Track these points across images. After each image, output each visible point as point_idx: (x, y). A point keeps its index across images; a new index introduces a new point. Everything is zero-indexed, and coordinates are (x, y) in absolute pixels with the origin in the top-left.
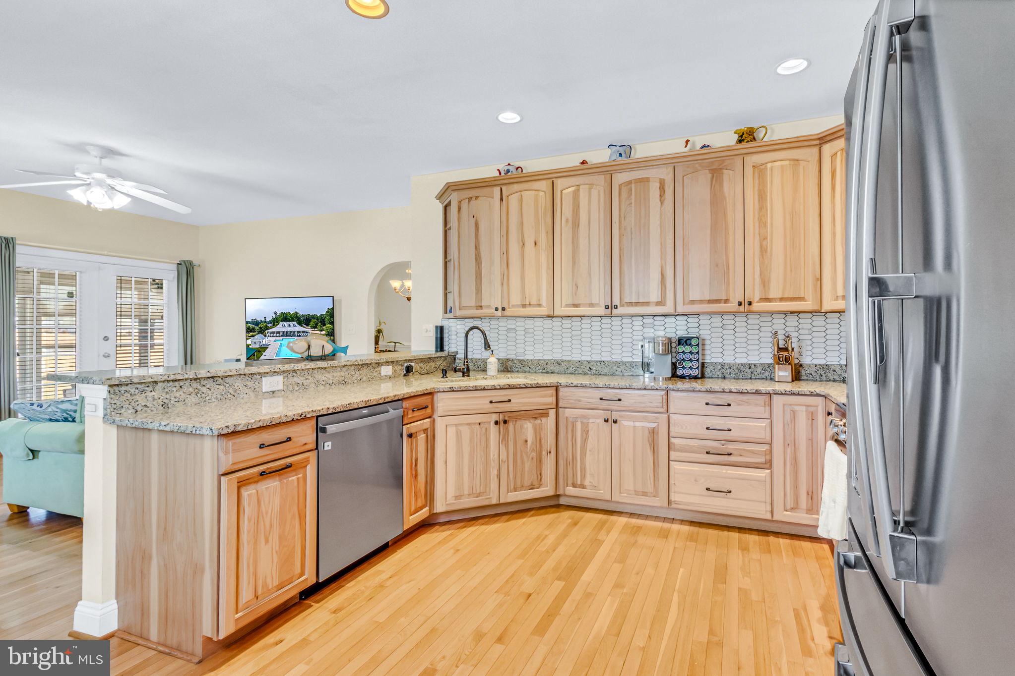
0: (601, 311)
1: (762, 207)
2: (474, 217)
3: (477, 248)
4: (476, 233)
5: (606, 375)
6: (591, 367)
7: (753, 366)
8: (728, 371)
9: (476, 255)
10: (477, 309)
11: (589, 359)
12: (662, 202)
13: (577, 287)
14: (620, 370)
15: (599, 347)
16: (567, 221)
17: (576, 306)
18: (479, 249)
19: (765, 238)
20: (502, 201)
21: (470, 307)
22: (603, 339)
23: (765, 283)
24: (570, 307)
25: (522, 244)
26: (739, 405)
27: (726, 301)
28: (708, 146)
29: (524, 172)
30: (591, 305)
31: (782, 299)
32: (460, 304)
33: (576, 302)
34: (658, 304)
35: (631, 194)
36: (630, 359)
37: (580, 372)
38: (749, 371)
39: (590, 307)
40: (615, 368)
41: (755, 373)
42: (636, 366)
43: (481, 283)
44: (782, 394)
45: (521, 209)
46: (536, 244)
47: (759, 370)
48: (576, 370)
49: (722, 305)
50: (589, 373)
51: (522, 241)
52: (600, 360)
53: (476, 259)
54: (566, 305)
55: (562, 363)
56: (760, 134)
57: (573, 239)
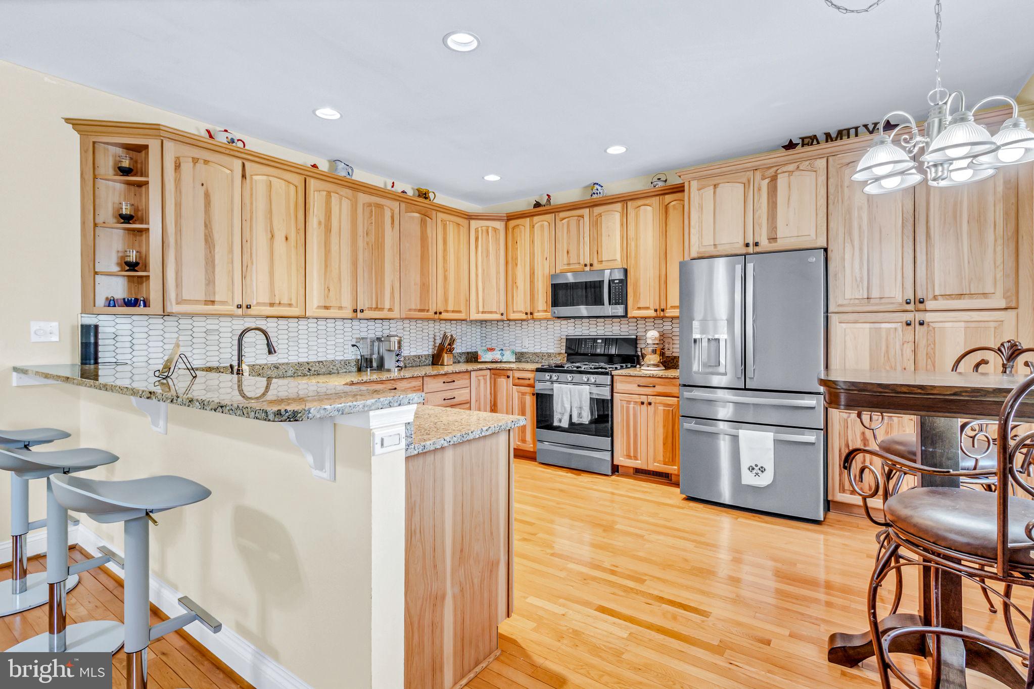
0: (348, 313)
1: (445, 250)
2: (203, 185)
3: (208, 225)
4: (205, 207)
5: (324, 374)
6: (310, 368)
7: (420, 357)
8: (408, 362)
9: (206, 235)
10: (205, 304)
11: (306, 360)
12: (393, 228)
13: (329, 290)
14: (336, 368)
15: (316, 348)
16: (320, 223)
17: (326, 308)
18: (212, 229)
19: (447, 270)
20: (245, 178)
21: (197, 302)
22: (319, 341)
23: (446, 300)
24: (321, 309)
25: (271, 236)
26: (458, 380)
27: (428, 311)
28: (406, 193)
29: (247, 147)
30: (340, 308)
31: (453, 312)
32: (177, 295)
33: (328, 305)
34: (390, 310)
35: (372, 215)
36: (342, 358)
37: (300, 374)
38: (418, 360)
39: (339, 309)
40: (331, 367)
41: (422, 362)
42: (349, 363)
43: (214, 272)
44: (476, 370)
45: (270, 196)
46: (287, 239)
47: (423, 359)
48: (295, 373)
49: (425, 313)
50: (309, 374)
51: (271, 232)
52: (316, 360)
53: (206, 241)
54: (318, 306)
55: (280, 367)
56: (431, 196)
57: (325, 243)
